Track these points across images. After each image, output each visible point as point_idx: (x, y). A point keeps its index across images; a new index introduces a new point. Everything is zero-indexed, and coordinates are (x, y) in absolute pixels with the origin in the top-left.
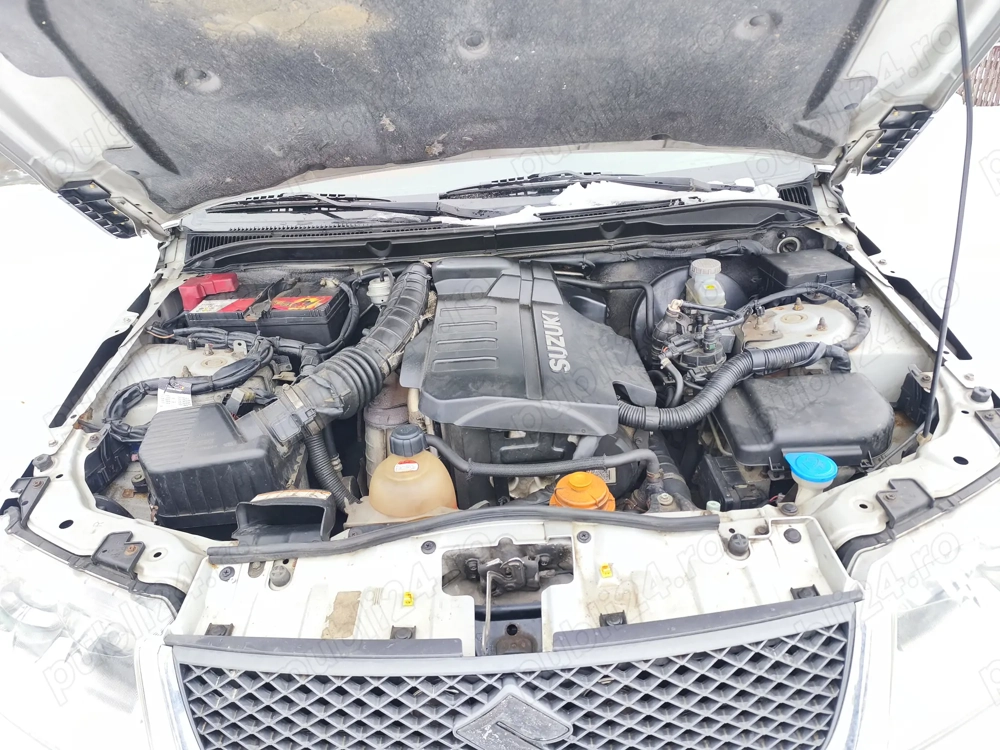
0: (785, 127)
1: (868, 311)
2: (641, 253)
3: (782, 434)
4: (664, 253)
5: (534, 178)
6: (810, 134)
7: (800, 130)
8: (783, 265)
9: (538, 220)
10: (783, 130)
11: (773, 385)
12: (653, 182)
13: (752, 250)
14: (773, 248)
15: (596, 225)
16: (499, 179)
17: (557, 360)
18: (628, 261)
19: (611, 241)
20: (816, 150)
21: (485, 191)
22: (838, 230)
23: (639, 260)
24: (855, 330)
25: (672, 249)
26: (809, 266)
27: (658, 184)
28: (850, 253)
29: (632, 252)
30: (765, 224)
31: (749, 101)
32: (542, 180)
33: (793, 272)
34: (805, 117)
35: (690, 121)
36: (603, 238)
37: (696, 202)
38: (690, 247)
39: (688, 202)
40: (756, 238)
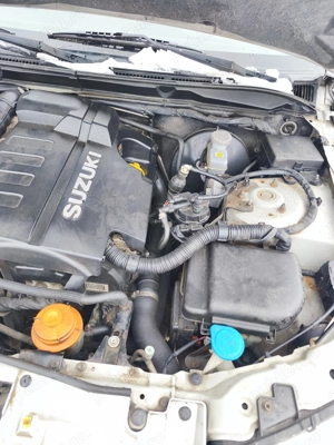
0: (308, 37)
1: (319, 201)
2: (185, 112)
3: (216, 306)
4: (201, 117)
5: (118, 35)
6: (325, 48)
7: (319, 42)
8: (276, 147)
9: (111, 73)
10: (306, 40)
11: (229, 253)
12: (204, 59)
13: (260, 128)
14: (277, 128)
15: (154, 86)
16: (92, 30)
17: (73, 205)
18: (176, 116)
19: (164, 99)
20: (328, 62)
21: (82, 38)
22: (324, 125)
23: (184, 117)
24: (303, 218)
25: (207, 115)
26: (292, 153)
27: (208, 62)
28: (325, 148)
29: (180, 111)
30: (275, 111)
31: (283, 6)
32: (124, 38)
33: (280, 156)
34: (326, 32)
35: (232, 14)
36: (159, 96)
37: (231, 83)
38: (220, 116)
39: (226, 82)
40: (266, 119)
